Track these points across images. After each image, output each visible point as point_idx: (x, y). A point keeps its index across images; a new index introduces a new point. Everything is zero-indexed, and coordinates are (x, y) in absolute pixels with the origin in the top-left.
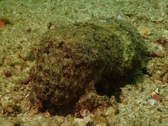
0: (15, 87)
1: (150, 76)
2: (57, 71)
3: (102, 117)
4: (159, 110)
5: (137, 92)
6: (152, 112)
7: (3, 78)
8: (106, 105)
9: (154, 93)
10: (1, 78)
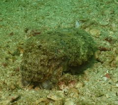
0: (12, 73)
1: (102, 63)
2: (37, 62)
3: (74, 89)
4: (109, 83)
5: (95, 73)
6: (106, 85)
7: (3, 68)
8: (76, 81)
9: (105, 74)
10: (1, 68)
